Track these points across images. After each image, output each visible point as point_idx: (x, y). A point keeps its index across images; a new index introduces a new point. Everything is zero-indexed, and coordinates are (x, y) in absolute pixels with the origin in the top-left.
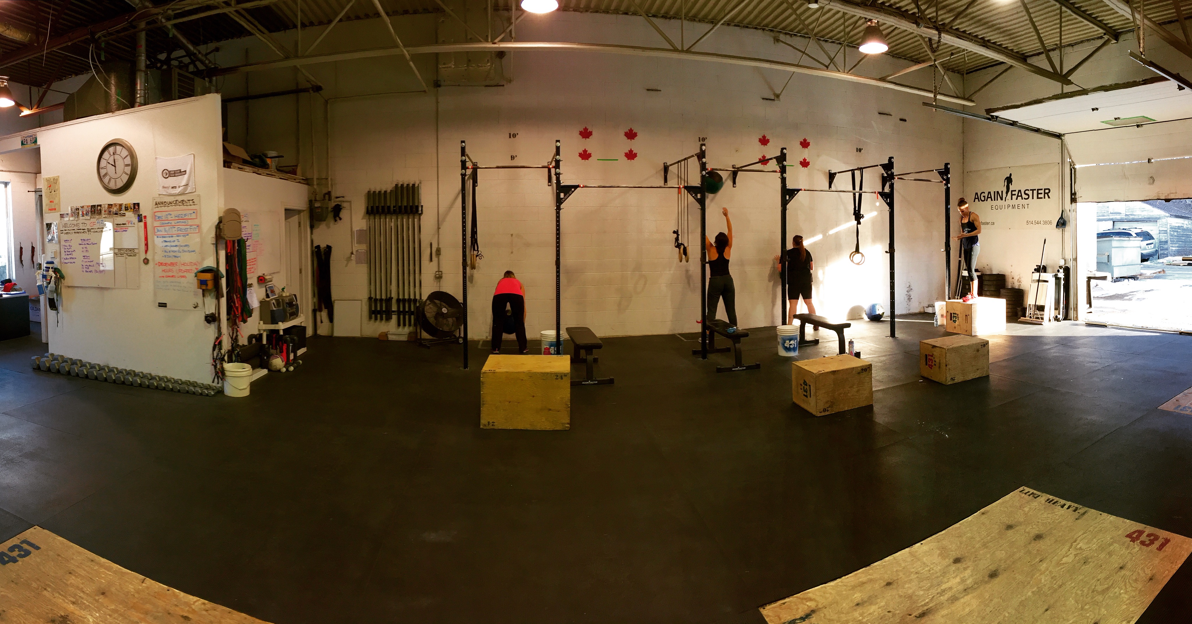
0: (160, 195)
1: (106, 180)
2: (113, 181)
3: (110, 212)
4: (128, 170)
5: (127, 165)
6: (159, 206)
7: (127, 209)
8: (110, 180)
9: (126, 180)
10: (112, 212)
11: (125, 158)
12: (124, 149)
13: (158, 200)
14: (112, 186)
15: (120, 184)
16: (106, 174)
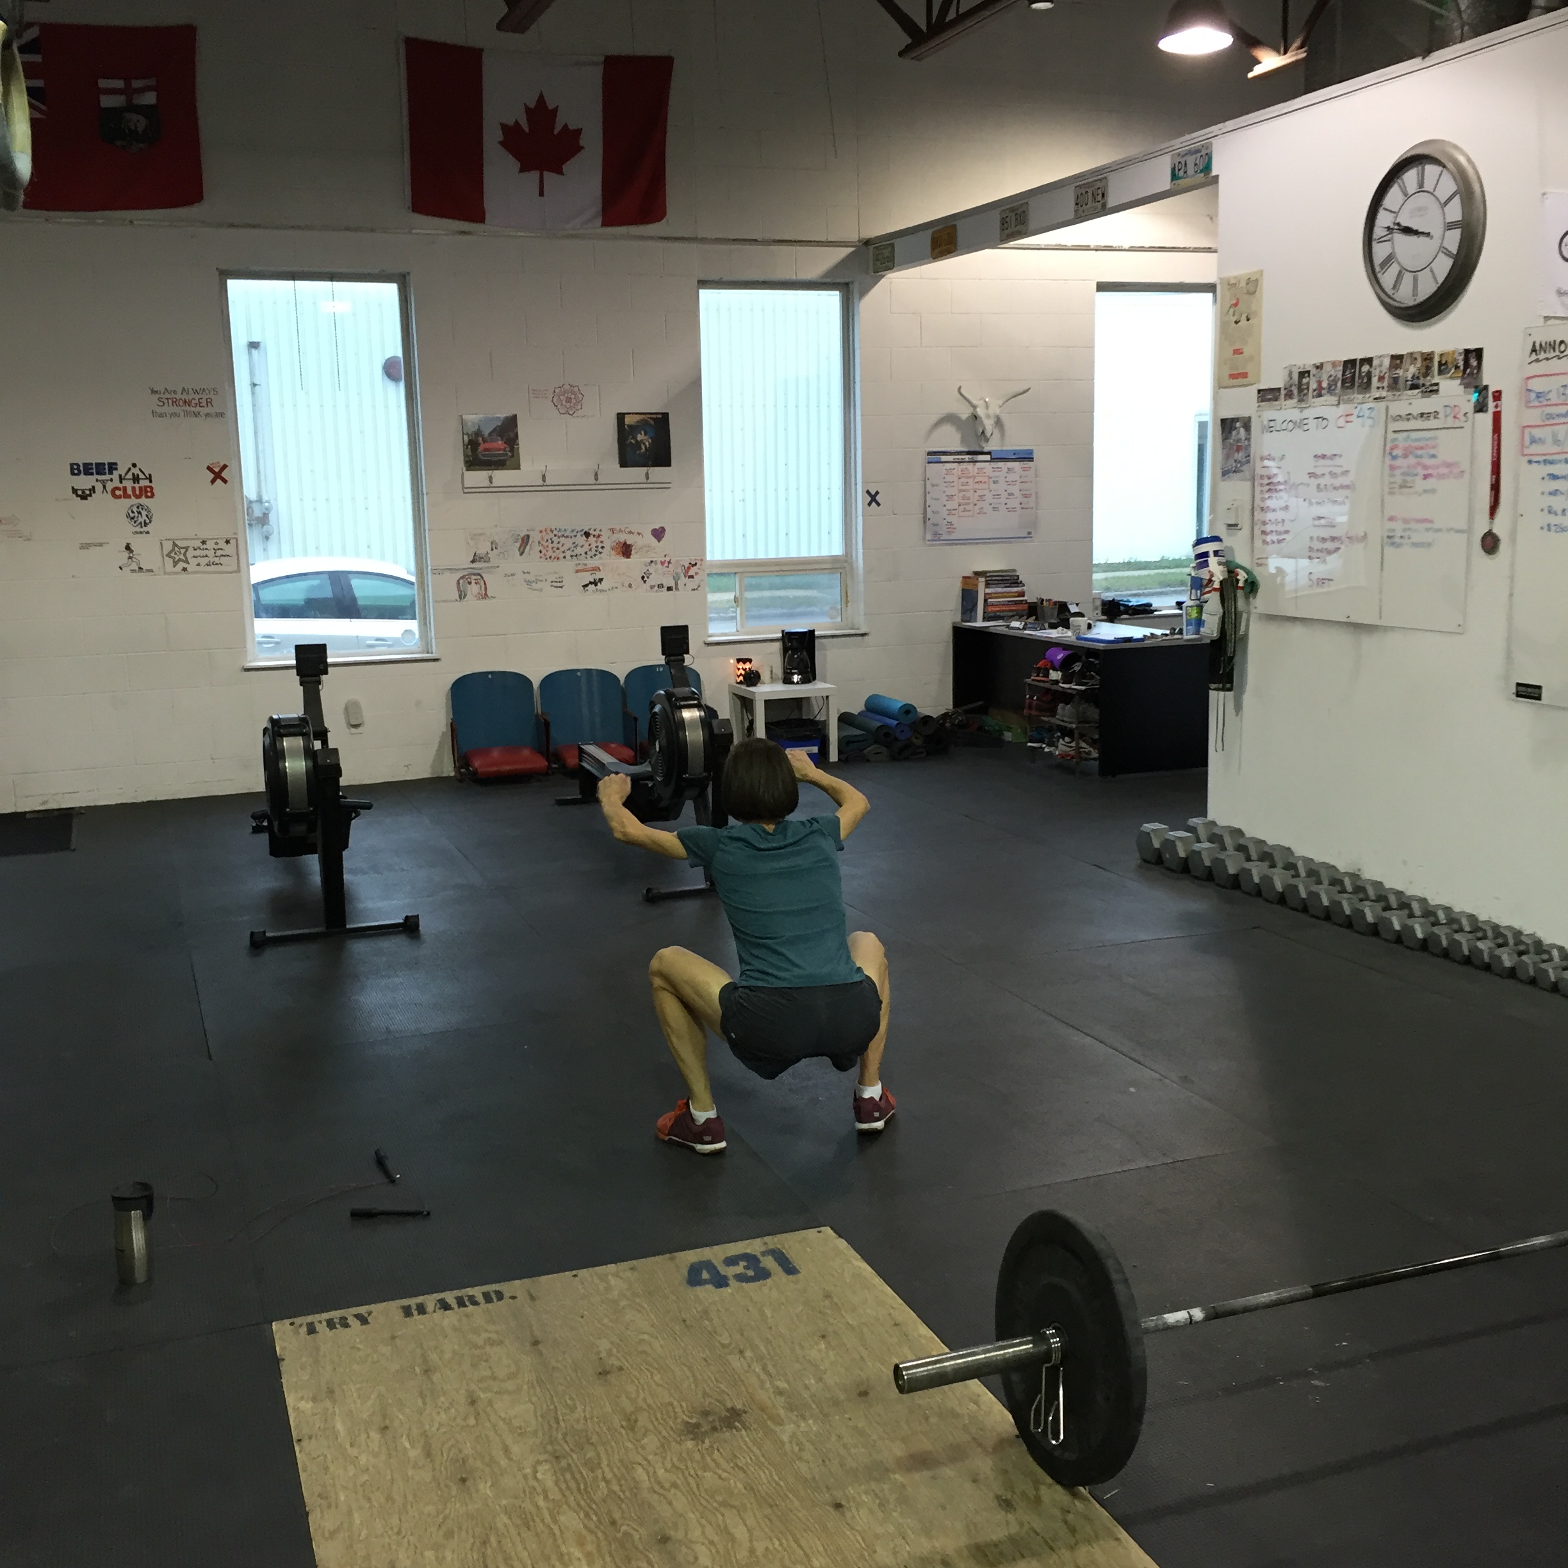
0: (1547, 318)
1: (1387, 279)
2: (1408, 278)
3: (1395, 380)
4: (1453, 240)
5: (1450, 226)
6: (1542, 356)
7: (1443, 368)
8: (1400, 276)
9: (1445, 274)
10: (1401, 382)
11: (1446, 203)
12: (1445, 171)
13: (1541, 338)
14: (1405, 296)
15: (1427, 288)
16: (1389, 260)
